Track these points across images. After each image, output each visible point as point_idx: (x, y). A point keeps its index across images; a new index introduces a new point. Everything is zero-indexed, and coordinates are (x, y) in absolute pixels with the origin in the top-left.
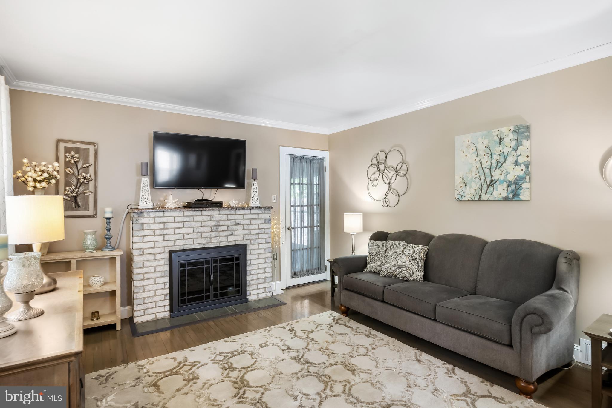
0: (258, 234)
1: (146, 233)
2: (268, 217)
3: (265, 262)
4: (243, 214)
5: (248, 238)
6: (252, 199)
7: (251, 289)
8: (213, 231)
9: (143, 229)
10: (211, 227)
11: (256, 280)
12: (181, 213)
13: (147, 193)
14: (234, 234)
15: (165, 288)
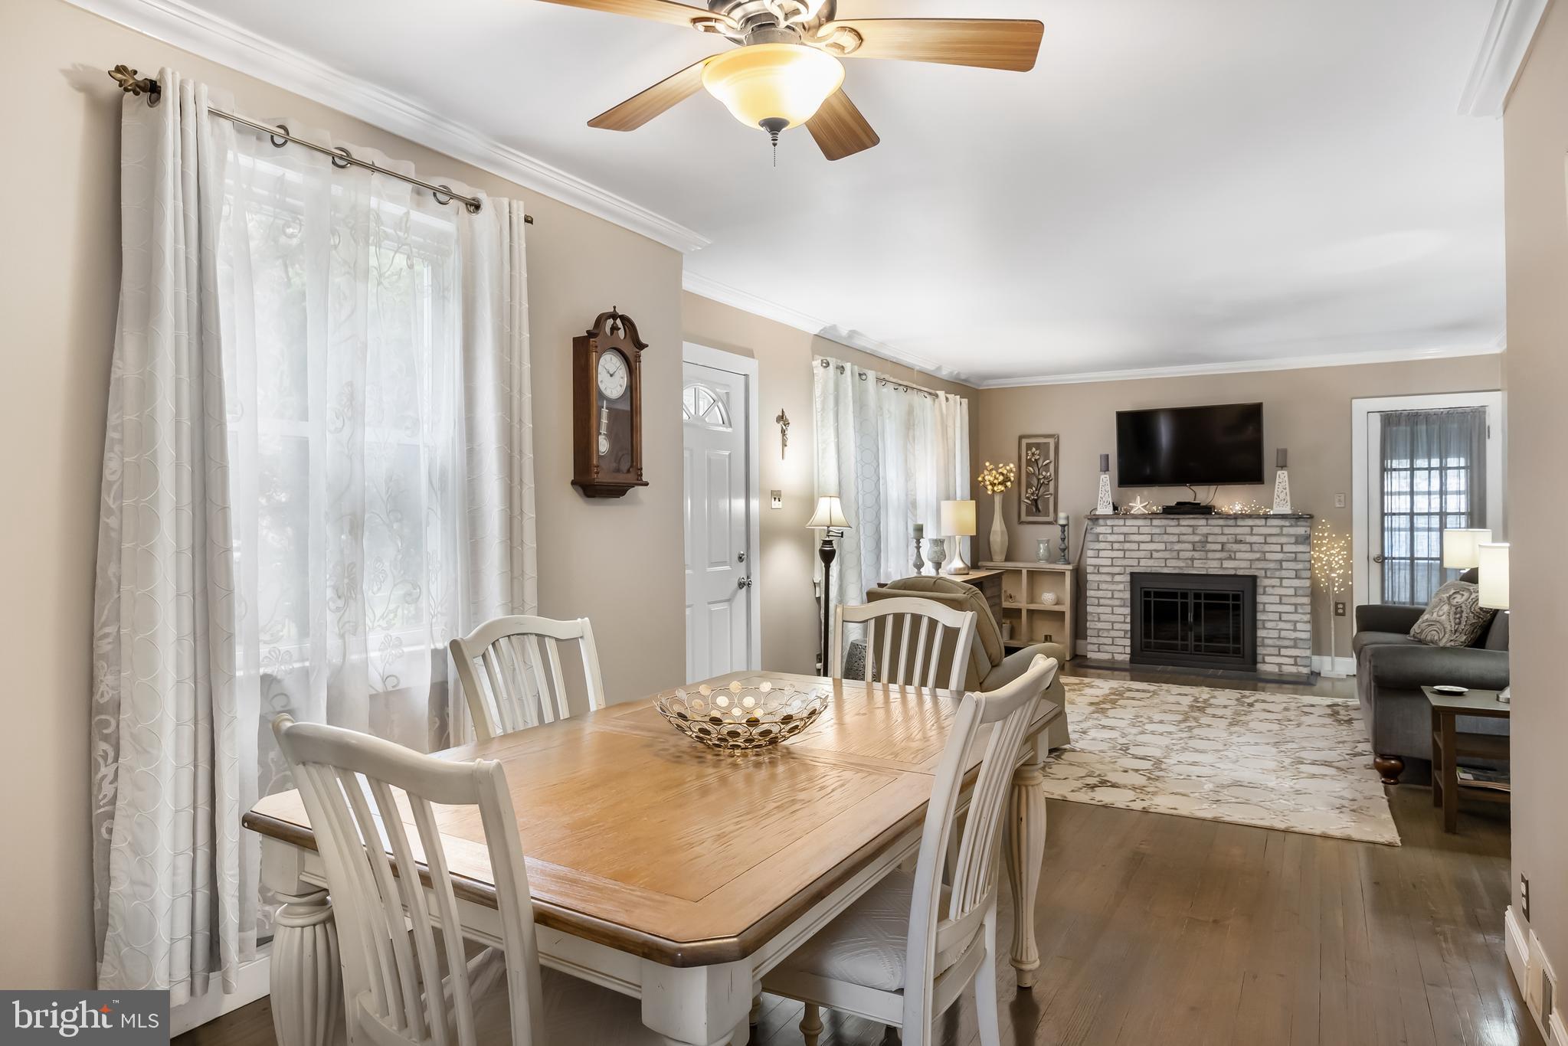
0: (1281, 561)
1: (1102, 546)
2: (1303, 533)
3: (1296, 612)
4: (1251, 526)
5: (1260, 566)
6: (1275, 500)
7: (1265, 652)
8: (1197, 551)
9: (1098, 541)
10: (1193, 543)
11: (1275, 640)
12: (1148, 522)
13: (1107, 494)
14: (1233, 557)
15: (1124, 622)
